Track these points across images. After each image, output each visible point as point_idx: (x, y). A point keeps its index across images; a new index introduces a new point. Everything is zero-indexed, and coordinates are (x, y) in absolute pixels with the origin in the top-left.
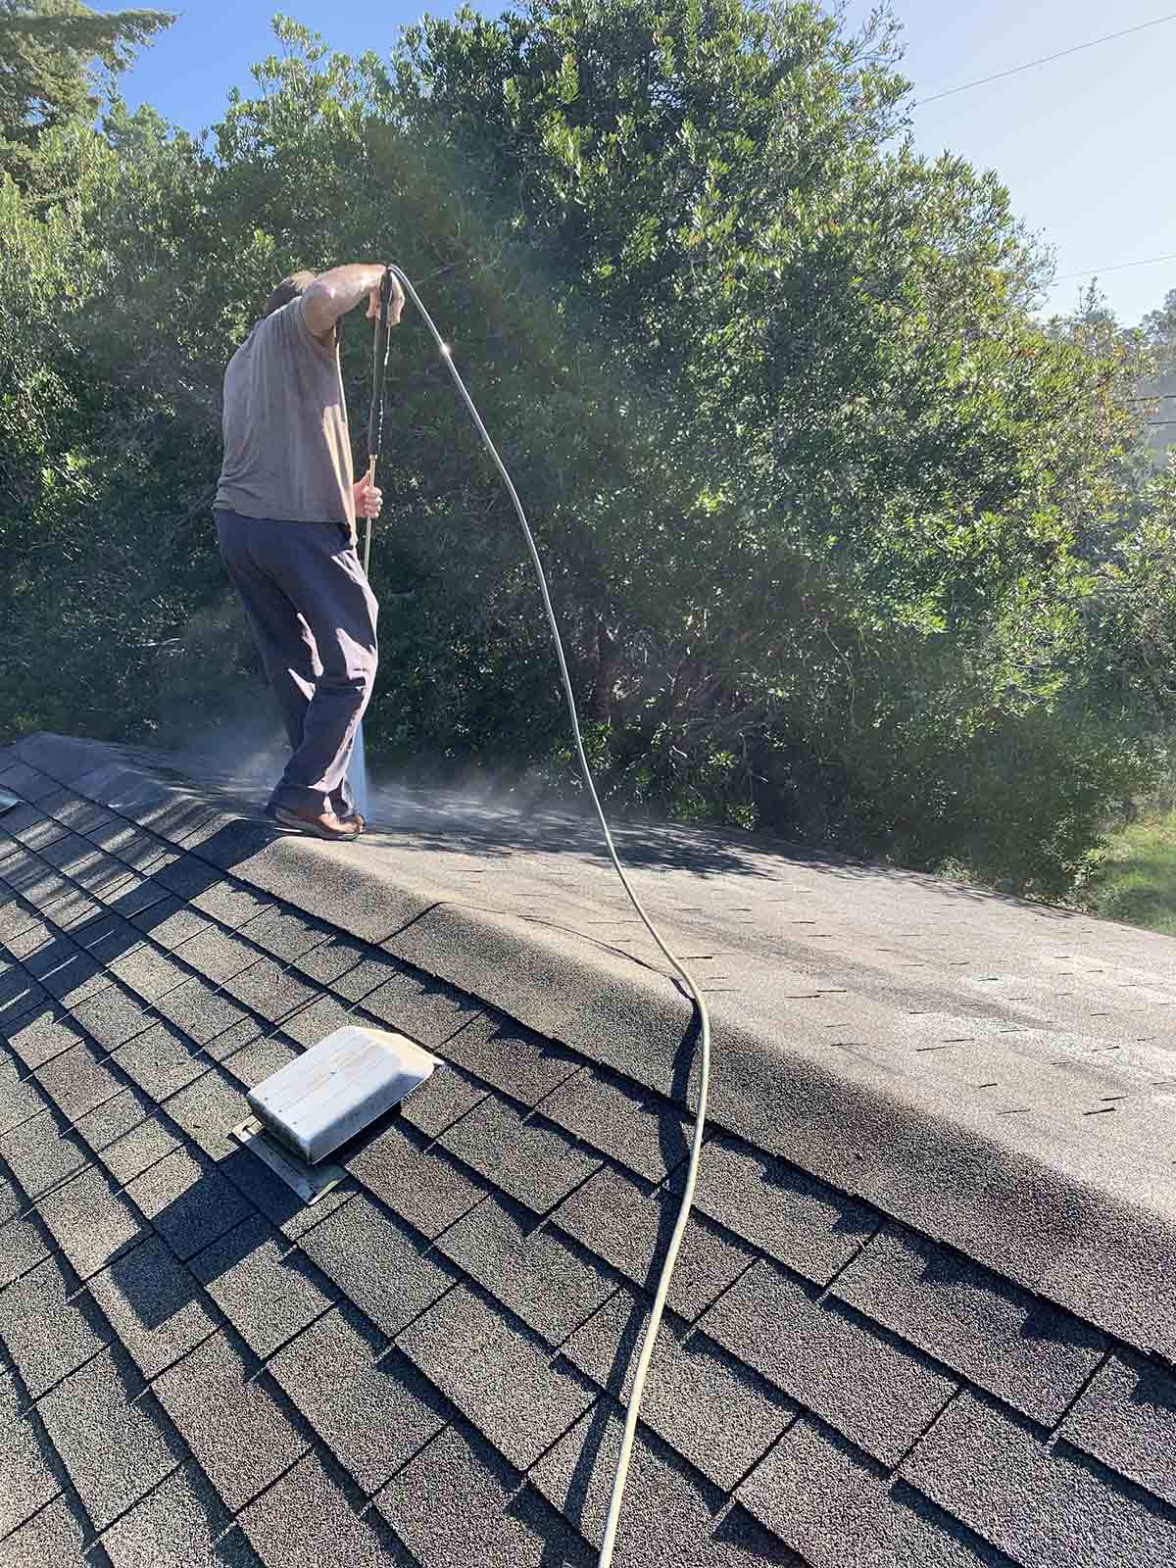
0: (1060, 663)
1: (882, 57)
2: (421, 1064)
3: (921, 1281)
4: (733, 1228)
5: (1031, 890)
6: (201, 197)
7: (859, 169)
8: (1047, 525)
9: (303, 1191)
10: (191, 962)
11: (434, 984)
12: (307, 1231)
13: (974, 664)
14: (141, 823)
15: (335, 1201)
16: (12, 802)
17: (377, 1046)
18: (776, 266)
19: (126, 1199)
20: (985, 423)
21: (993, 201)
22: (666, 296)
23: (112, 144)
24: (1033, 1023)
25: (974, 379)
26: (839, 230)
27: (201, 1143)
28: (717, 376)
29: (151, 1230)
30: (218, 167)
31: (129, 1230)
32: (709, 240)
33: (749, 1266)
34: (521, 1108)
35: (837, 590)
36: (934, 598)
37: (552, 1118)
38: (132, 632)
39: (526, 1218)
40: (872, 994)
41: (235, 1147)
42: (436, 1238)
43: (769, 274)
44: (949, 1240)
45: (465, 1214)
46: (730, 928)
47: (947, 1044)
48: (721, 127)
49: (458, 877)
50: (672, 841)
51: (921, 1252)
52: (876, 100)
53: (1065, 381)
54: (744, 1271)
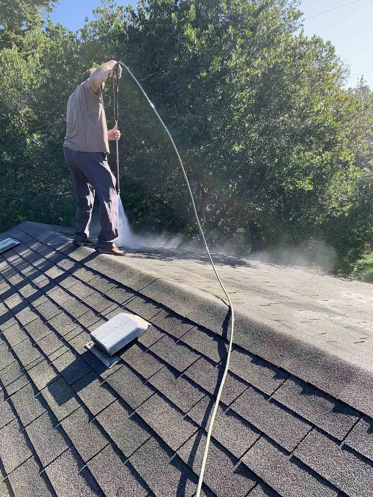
0: (350, 200)
1: (294, 4)
2: (144, 325)
3: (301, 394)
4: (241, 377)
5: (340, 273)
6: (76, 52)
7: (286, 41)
8: (347, 155)
9: (107, 364)
10: (73, 293)
11: (149, 300)
12: (108, 376)
13: (322, 200)
14: (58, 249)
15: (117, 367)
16: (17, 243)
17: (131, 319)
18: (259, 72)
19: (52, 366)
20: (326, 123)
21: (330, 51)
22: (223, 82)
23: (48, 35)
24: (339, 314)
25: (323, 109)
26: (279, 61)
27: (75, 349)
28: (239, 108)
29: (60, 376)
30: (82, 42)
31: (53, 375)
32: (237, 64)
33: (246, 389)
34: (175, 339)
35: (278, 176)
36: (309, 179)
37: (185, 342)
38: (55, 190)
39: (177, 373)
40: (287, 304)
41: (86, 350)
42: (148, 379)
43: (257, 75)
44: (310, 382)
45: (157, 372)
46: (243, 284)
47: (311, 321)
48: (241, 28)
49: (156, 267)
50: (224, 256)
51: (301, 385)
52: (292, 18)
53: (353, 109)
54: (245, 390)
